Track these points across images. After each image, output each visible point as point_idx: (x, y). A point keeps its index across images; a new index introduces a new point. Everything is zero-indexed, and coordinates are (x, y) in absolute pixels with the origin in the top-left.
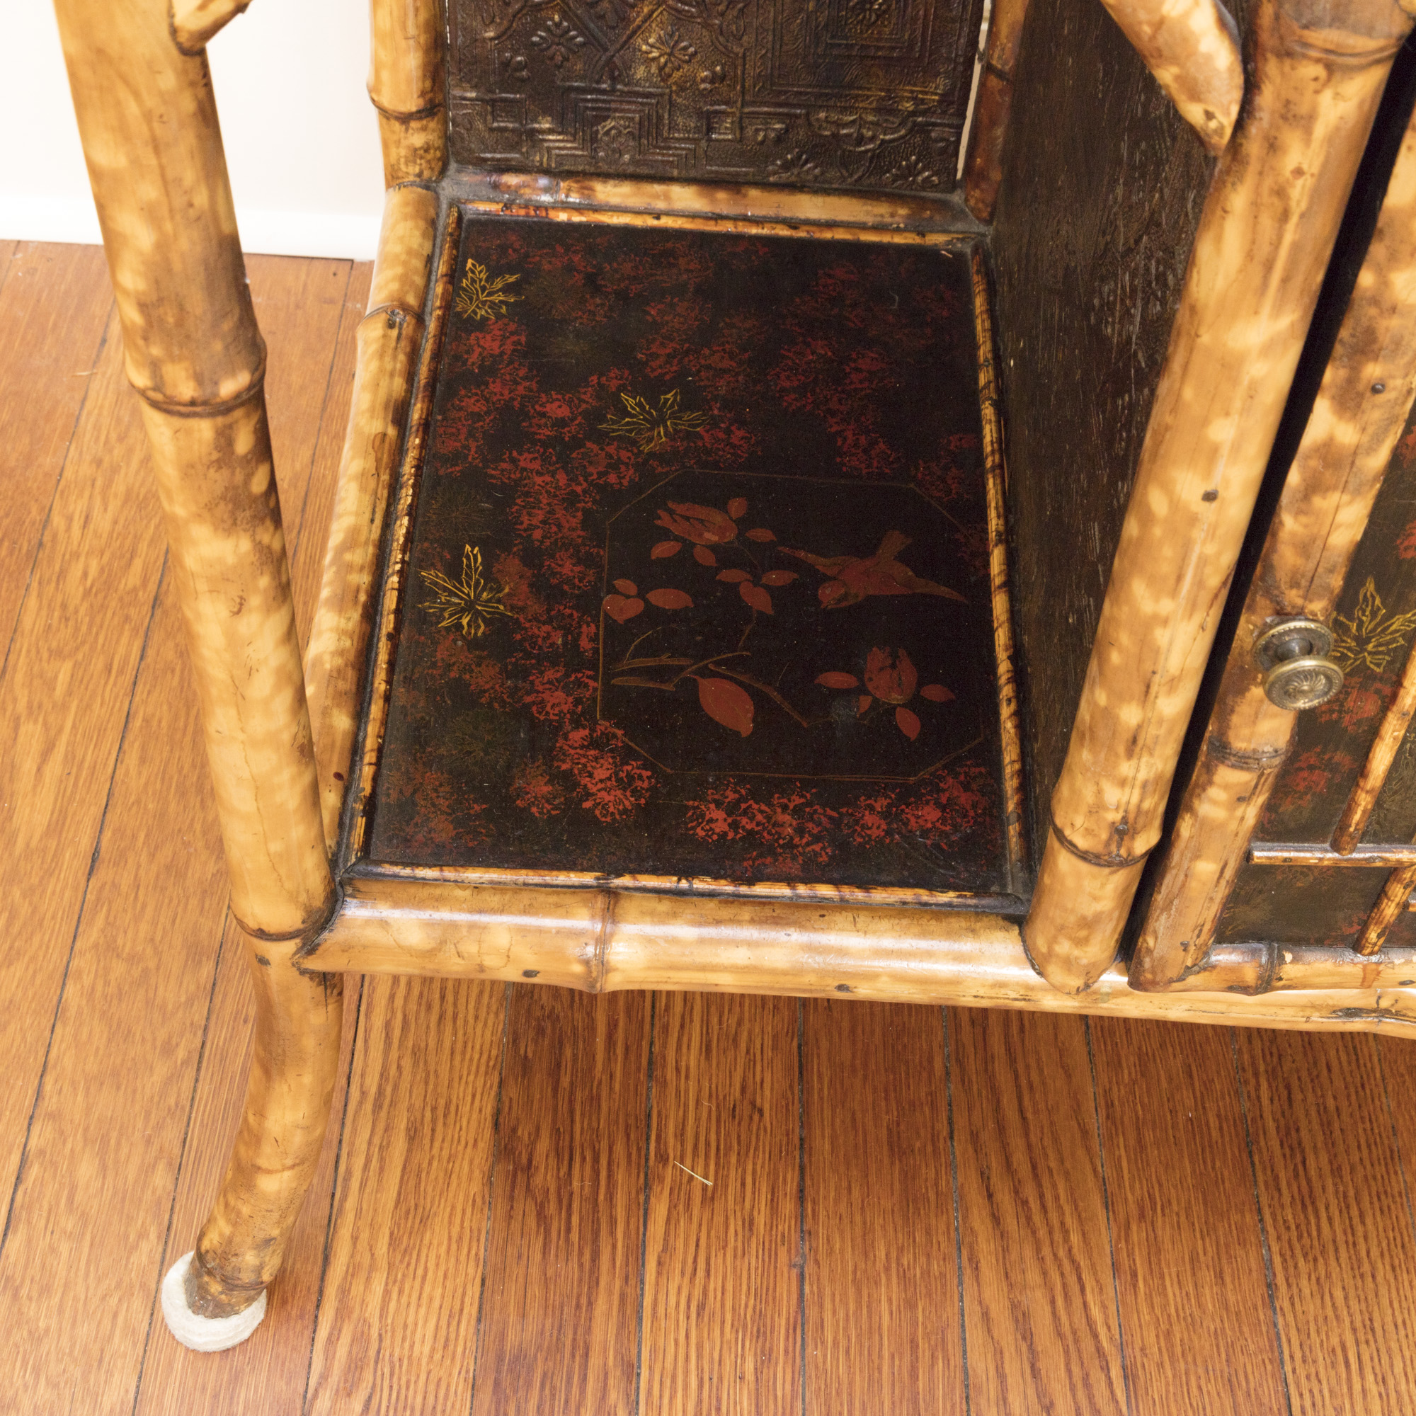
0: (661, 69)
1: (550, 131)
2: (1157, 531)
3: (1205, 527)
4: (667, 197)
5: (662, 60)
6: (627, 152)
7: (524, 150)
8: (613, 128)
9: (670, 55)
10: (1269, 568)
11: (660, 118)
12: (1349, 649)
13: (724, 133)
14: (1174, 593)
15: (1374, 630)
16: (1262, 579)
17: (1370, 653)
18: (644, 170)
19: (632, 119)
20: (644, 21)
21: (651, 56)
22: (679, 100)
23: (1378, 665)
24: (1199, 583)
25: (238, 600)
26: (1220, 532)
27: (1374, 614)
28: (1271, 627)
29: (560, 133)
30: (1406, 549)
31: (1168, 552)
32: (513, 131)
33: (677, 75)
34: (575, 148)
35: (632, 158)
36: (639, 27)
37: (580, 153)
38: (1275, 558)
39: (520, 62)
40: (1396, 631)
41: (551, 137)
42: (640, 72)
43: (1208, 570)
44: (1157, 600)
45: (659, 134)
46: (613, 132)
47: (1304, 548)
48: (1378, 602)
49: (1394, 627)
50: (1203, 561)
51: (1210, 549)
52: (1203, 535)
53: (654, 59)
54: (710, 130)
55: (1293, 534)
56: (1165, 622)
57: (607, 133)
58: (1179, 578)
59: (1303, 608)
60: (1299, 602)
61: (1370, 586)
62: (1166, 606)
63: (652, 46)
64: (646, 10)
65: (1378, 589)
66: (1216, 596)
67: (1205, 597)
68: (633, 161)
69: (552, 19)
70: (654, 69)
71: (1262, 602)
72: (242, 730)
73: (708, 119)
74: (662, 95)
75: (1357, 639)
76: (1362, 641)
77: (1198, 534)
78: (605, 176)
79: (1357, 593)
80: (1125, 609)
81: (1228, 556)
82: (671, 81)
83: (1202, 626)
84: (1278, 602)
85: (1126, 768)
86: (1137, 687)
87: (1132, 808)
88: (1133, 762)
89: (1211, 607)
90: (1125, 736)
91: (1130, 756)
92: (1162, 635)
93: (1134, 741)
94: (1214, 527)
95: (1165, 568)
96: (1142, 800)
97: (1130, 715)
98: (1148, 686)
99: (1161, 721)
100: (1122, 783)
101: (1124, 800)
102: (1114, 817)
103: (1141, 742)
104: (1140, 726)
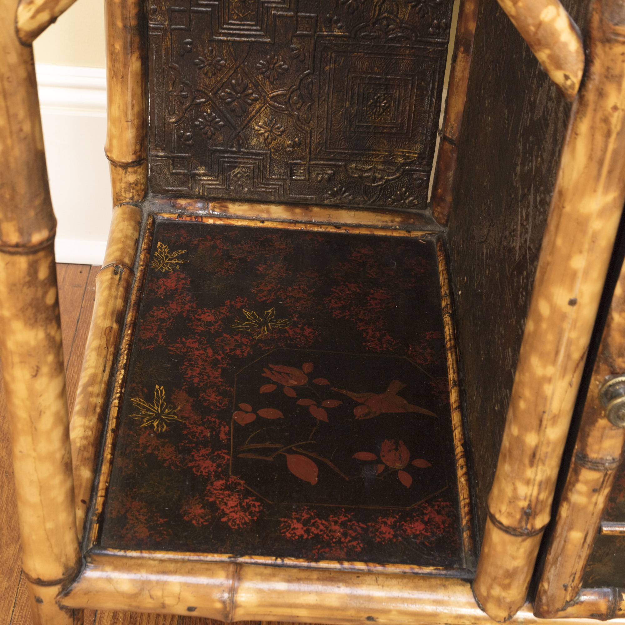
1: (204, 175)
2: (544, 326)
3: (570, 321)
4: (268, 211)
6: (246, 187)
7: (190, 185)
8: (239, 173)
10: (606, 346)
11: (264, 167)
14: (554, 362)
16: (603, 353)
18: (255, 196)
19: (249, 168)
21: (260, 132)
22: (275, 157)
24: (568, 356)
26: (579, 324)
28: (608, 381)
29: (209, 176)
31: (550, 337)
32: (184, 174)
33: (274, 143)
34: (218, 185)
35: (249, 190)
36: (254, 116)
37: (221, 187)
38: (610, 339)
39: (188, 136)
41: (204, 178)
42: (254, 142)
43: (573, 348)
44: (545, 367)
45: (264, 177)
46: (239, 175)
50: (570, 342)
51: (574, 335)
52: (569, 326)
53: (262, 134)
54: (291, 174)
55: (619, 324)
56: (549, 380)
57: (235, 176)
58: (557, 353)
60: (624, 365)
62: (550, 370)
63: (261, 127)
64: (258, 106)
66: (577, 365)
67: (571, 365)
69: (207, 112)
70: (261, 140)
71: (603, 367)
73: (291, 168)
74: (266, 154)
77: (567, 326)
78: (234, 200)
80: (527, 375)
81: (584, 341)
82: (271, 146)
83: (570, 385)
84: (612, 367)
85: (530, 473)
86: (535, 422)
87: (534, 498)
88: (534, 469)
89: (575, 372)
90: (529, 452)
91: (532, 464)
92: (548, 389)
93: (534, 455)
94: (575, 321)
95: (549, 347)
96: (539, 494)
97: (531, 439)
98: (541, 421)
99: (548, 443)
100: (528, 482)
101: (529, 493)
102: (523, 504)
103: (537, 456)
104: (537, 447)
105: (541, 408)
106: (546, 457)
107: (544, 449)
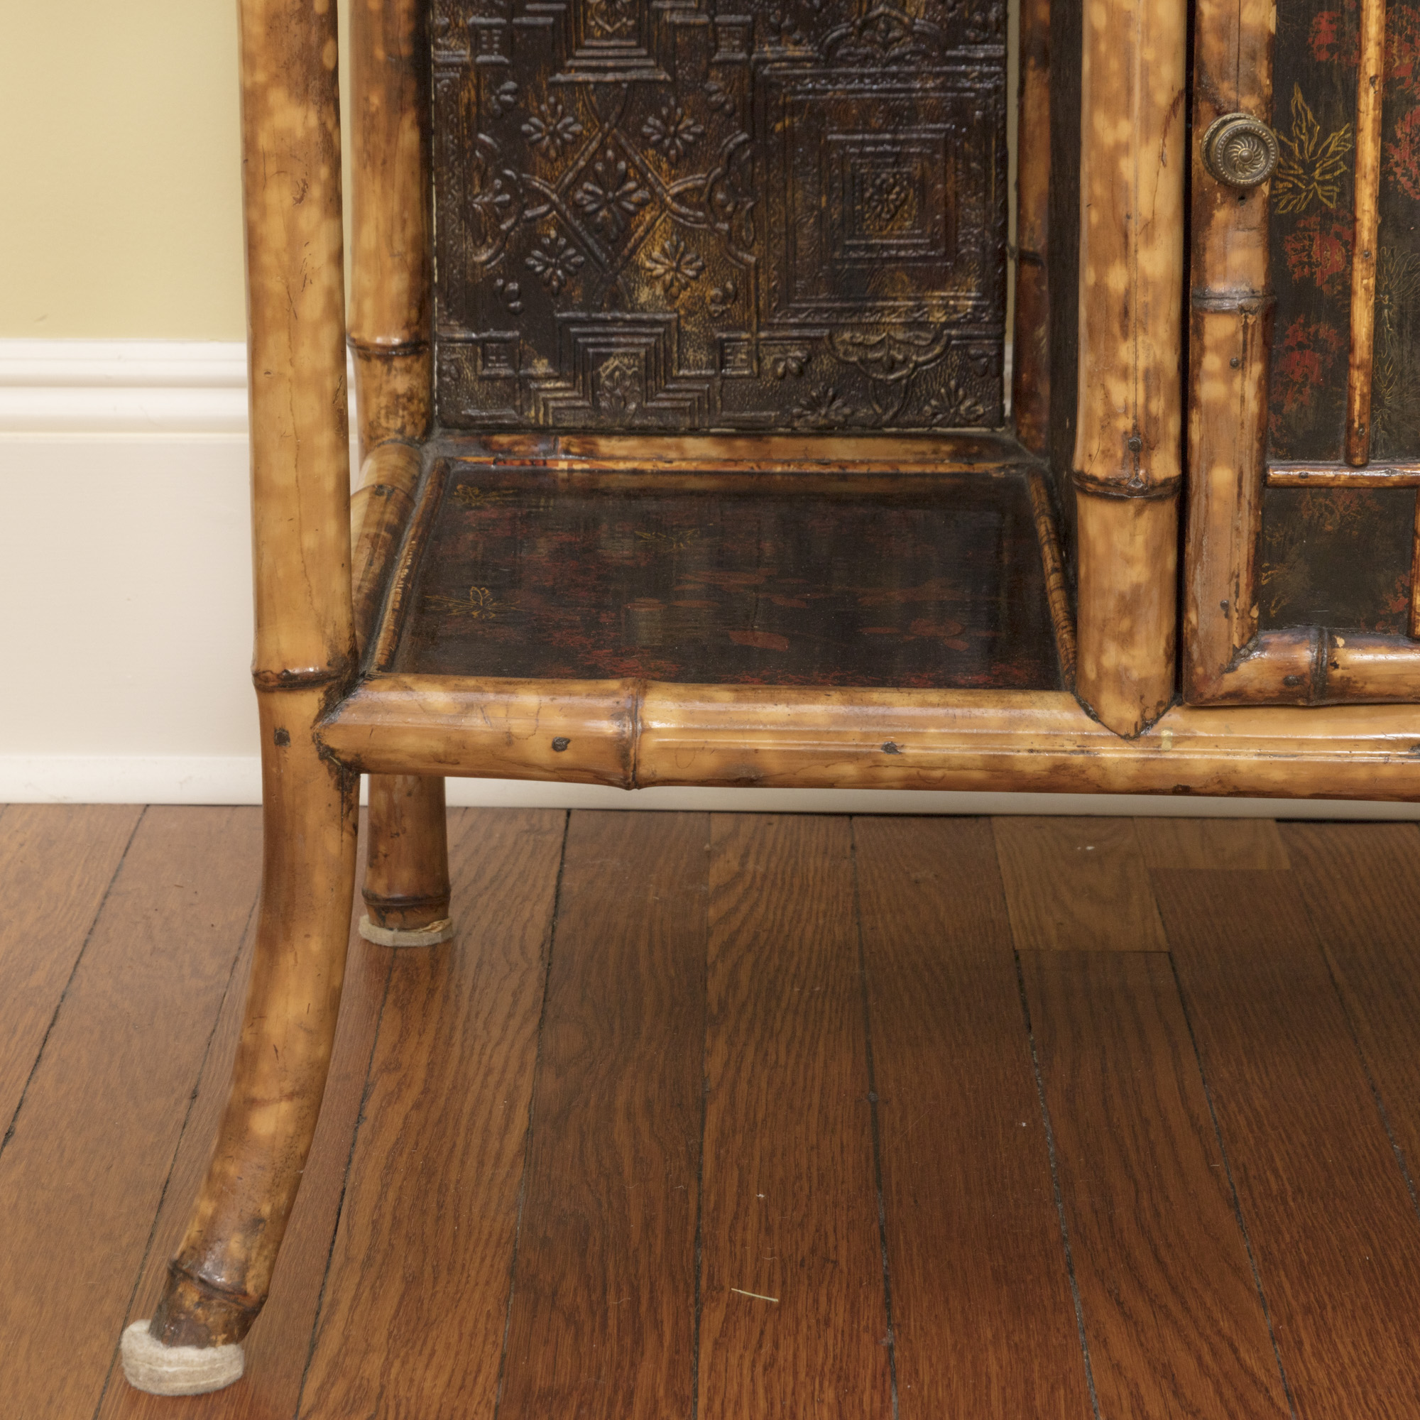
0: (666, 290)
1: (548, 378)
2: (1103, 48)
3: (1139, 27)
4: (679, 448)
5: (668, 277)
6: (634, 399)
7: (518, 403)
8: (617, 368)
9: (677, 269)
10: (1202, 69)
11: (668, 352)
12: (1297, 177)
13: (739, 367)
14: (1127, 113)
15: (1314, 153)
16: (1200, 83)
17: (1320, 183)
18: (653, 421)
19: (637, 355)
20: (647, 231)
21: (655, 273)
22: (688, 328)
23: (1330, 198)
24: (1148, 96)
25: (302, 185)
26: (1153, 33)
27: (1310, 130)
29: (557, 379)
30: (1319, 48)
31: (1114, 65)
32: (506, 378)
33: (684, 295)
34: (576, 398)
35: (639, 405)
36: (642, 239)
37: (580, 403)
38: (1204, 52)
39: (513, 291)
40: (1336, 153)
41: (548, 385)
42: (644, 295)
43: (1152, 81)
44: (1115, 125)
45: (668, 371)
46: (617, 373)
47: (1223, 32)
48: (1310, 116)
49: (1332, 149)
50: (1146, 70)
51: (1149, 54)
52: (1139, 37)
53: (658, 277)
54: (723, 364)
55: (1212, 19)
56: (1126, 149)
57: (610, 377)
58: (1129, 91)
59: (1238, 103)
60: (1233, 95)
61: (1298, 97)
62: (1126, 130)
63: (656, 262)
64: (648, 217)
65: (1306, 100)
66: (1167, 122)
67: (1157, 119)
68: (642, 411)
69: (548, 236)
70: (659, 291)
72: (291, 362)
73: (722, 349)
74: (668, 322)
75: (1302, 163)
76: (1309, 168)
77: (1135, 36)
78: (608, 433)
79: (1288, 104)
82: (678, 303)
83: (1162, 157)
84: (1216, 101)
85: (1125, 352)
86: (1117, 240)
87: (1140, 411)
88: (1130, 343)
89: (1165, 133)
90: (1117, 308)
91: (1125, 335)
92: (1126, 167)
93: (1126, 312)
94: (1147, 26)
95: (1116, 84)
96: (1148, 399)
97: (1117, 279)
98: (1126, 236)
99: (1146, 283)
100: (1125, 374)
101: (1131, 400)
102: (1124, 424)
103: (1132, 314)
104: (1128, 292)
105: (1122, 211)
106: (1146, 314)
107: (1141, 299)
